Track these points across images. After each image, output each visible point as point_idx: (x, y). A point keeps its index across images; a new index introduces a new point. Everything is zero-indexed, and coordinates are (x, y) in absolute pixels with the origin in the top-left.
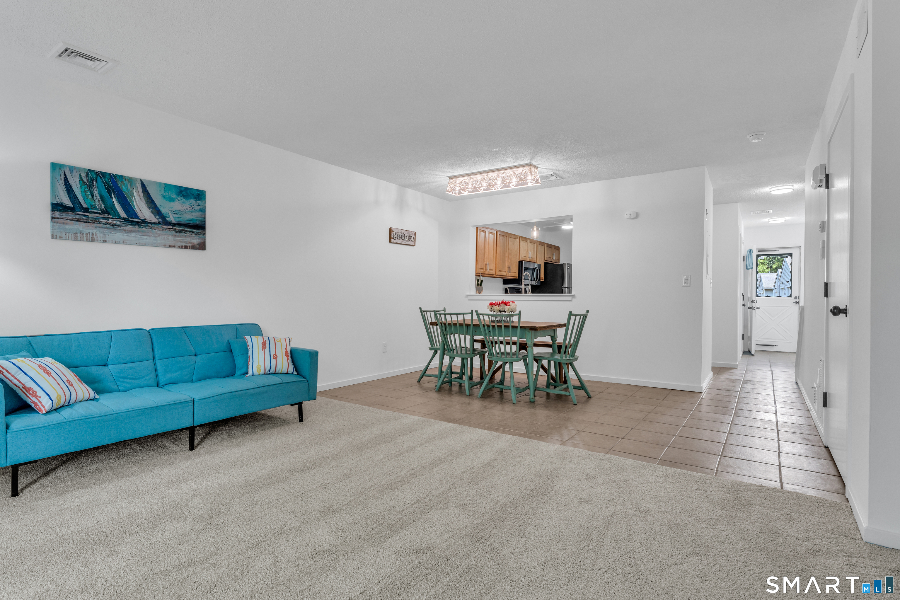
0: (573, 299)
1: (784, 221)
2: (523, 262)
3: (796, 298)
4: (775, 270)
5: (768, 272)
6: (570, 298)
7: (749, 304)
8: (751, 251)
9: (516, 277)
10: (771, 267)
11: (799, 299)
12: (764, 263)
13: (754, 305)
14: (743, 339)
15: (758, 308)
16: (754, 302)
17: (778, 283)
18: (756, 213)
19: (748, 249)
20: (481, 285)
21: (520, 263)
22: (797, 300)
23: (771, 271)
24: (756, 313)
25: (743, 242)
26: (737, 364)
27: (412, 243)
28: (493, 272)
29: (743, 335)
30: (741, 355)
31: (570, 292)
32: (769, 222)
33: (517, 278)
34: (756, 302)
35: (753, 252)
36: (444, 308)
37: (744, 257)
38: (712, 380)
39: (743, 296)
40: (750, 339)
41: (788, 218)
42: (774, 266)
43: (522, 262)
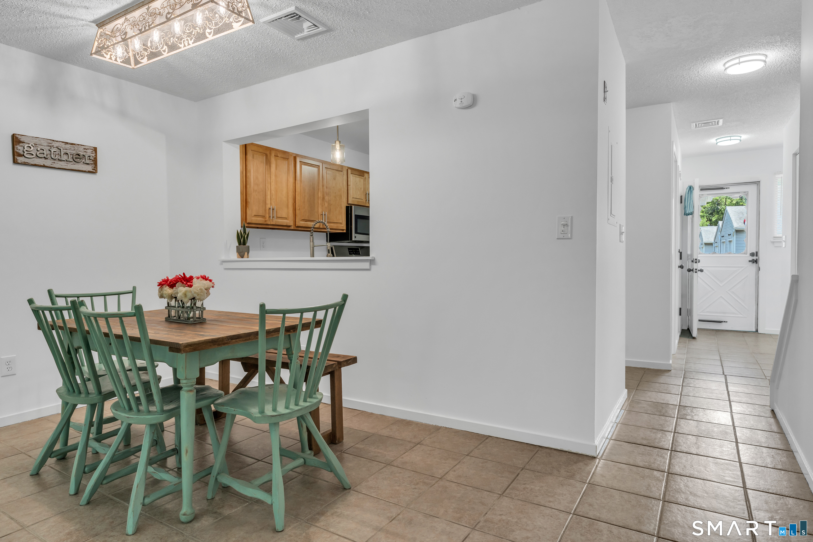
0: (373, 267)
1: (739, 141)
2: (353, 206)
3: (752, 254)
4: (716, 223)
5: (708, 225)
6: (366, 265)
7: (689, 265)
8: (691, 189)
9: (343, 230)
10: (711, 220)
11: (757, 256)
12: (703, 216)
13: (695, 266)
14: (680, 314)
15: (701, 271)
16: (696, 262)
17: (719, 236)
18: (699, 127)
19: (687, 186)
20: (244, 244)
21: (349, 209)
22: (755, 258)
23: (711, 225)
24: (697, 277)
25: (680, 174)
26: (670, 364)
27: (89, 168)
28: (290, 222)
29: (680, 309)
30: (677, 341)
31: (368, 255)
32: (717, 143)
33: (345, 231)
34: (699, 262)
35: (693, 190)
36: (134, 288)
37: (681, 197)
38: (626, 404)
39: (681, 253)
40: (690, 312)
41: (744, 137)
42: (714, 219)
43: (351, 207)
